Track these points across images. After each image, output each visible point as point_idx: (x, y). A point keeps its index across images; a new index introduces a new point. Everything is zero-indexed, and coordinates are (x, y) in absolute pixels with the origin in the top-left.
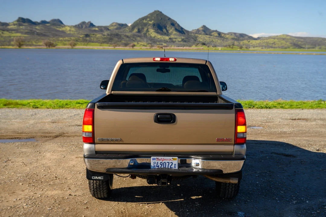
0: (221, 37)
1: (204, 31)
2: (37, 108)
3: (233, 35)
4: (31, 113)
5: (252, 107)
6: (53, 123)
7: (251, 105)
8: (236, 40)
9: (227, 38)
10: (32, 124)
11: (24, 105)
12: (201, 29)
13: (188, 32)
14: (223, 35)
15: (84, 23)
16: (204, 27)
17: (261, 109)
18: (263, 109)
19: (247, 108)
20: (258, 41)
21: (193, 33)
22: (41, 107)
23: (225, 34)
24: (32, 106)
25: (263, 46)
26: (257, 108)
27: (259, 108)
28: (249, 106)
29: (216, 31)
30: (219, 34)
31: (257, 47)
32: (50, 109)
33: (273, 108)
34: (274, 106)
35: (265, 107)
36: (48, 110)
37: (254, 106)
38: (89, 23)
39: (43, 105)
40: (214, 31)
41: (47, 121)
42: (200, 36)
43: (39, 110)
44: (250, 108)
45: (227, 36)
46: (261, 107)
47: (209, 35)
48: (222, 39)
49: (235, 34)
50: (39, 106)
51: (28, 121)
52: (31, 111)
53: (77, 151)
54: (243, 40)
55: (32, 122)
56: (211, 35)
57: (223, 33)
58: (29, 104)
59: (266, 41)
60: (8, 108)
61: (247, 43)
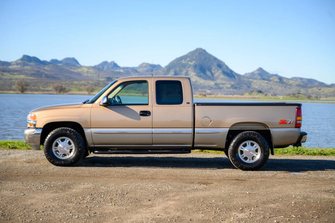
0: (283, 83)
1: (260, 75)
2: (15, 148)
3: (299, 80)
5: (301, 153)
6: (29, 163)
7: (300, 150)
8: (302, 86)
9: (290, 85)
12: (257, 72)
13: (239, 76)
14: (285, 81)
15: (105, 63)
16: (260, 69)
17: (313, 155)
18: (315, 156)
19: (294, 154)
20: (332, 89)
21: (246, 77)
22: (20, 147)
23: (288, 79)
24: (8, 147)
26: (308, 154)
27: (310, 154)
28: (297, 152)
29: (276, 75)
30: (281, 79)
31: (330, 96)
33: (330, 155)
34: (332, 153)
35: (319, 153)
36: (28, 151)
37: (304, 153)
38: (112, 64)
39: (24, 146)
40: (273, 75)
41: (20, 160)
42: (255, 81)
43: (17, 150)
44: (298, 154)
45: (291, 82)
46: (314, 153)
47: (267, 80)
48: (284, 85)
49: (301, 79)
50: (18, 147)
53: (44, 190)
54: (311, 87)
56: (270, 81)
57: (285, 78)
58: (6, 144)
61: (317, 91)
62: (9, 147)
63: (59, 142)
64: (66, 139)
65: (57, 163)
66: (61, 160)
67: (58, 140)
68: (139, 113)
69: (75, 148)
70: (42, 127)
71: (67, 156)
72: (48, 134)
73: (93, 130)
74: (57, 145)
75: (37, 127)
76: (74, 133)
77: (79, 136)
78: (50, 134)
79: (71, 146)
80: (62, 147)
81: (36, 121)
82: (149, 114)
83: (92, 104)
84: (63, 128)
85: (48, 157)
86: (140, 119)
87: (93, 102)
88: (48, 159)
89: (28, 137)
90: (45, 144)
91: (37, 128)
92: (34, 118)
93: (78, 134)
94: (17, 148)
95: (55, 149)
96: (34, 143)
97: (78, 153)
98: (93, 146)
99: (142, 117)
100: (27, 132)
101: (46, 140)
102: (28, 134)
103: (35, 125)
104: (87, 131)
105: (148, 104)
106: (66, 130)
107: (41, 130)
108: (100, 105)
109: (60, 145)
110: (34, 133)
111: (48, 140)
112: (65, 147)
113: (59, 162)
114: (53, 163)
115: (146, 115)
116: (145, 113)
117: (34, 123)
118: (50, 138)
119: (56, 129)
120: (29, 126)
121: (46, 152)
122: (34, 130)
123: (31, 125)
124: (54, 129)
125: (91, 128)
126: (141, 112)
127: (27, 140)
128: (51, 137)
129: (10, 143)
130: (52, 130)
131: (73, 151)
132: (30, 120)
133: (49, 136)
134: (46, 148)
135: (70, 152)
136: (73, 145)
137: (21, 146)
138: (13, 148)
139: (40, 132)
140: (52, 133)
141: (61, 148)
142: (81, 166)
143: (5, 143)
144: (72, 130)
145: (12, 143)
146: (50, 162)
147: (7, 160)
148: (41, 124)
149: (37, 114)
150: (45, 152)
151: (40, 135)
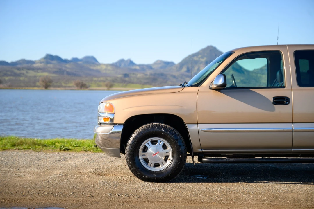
2: (68, 150)
4: (58, 158)
6: (99, 175)
10: (58, 177)
11: (45, 146)
12: (265, 68)
13: (248, 72)
21: (255, 73)
22: (73, 148)
24: (58, 148)
32: (89, 153)
36: (86, 153)
38: (129, 61)
39: (77, 146)
41: (86, 171)
42: (264, 76)
43: (70, 153)
50: (70, 147)
51: (51, 172)
52: (58, 155)
55: (57, 173)
58: (55, 144)
60: (19, 149)
62: (61, 149)
63: (149, 145)
64: (159, 141)
65: (147, 177)
66: (152, 172)
67: (147, 143)
68: (271, 99)
69: (174, 153)
70: (123, 122)
71: (161, 166)
72: (132, 132)
73: (202, 127)
74: (145, 149)
75: (115, 122)
76: (171, 131)
77: (178, 135)
78: (135, 132)
79: (166, 151)
80: (154, 153)
81: (114, 114)
82: (286, 102)
83: (197, 88)
84: (154, 124)
85: (132, 168)
86: (273, 110)
87: (199, 84)
88: (132, 171)
89: (101, 137)
90: (127, 148)
91: (116, 124)
92: (111, 109)
93: (177, 133)
94: (70, 150)
95: (143, 155)
96: (111, 146)
97: (178, 162)
98: (200, 150)
99: (276, 107)
100: (101, 130)
101: (130, 142)
102: (101, 133)
103: (112, 120)
104: (192, 129)
105: (284, 87)
106: (160, 127)
107: (122, 127)
108: (211, 89)
109: (151, 150)
110: (111, 132)
111: (132, 142)
112: (158, 153)
113: (150, 176)
114: (140, 177)
115: (283, 104)
116: (281, 101)
117: (111, 117)
118: (134, 139)
119: (144, 126)
120: (102, 121)
121: (130, 161)
122: (111, 127)
123: (105, 119)
124: (142, 125)
125: (198, 124)
126: (275, 98)
127: (100, 142)
128: (136, 137)
129: (58, 143)
130: (137, 127)
131: (170, 158)
132: (104, 111)
133: (134, 136)
134: (130, 155)
135: (166, 160)
136: (169, 149)
137: (74, 146)
138: (65, 150)
139: (120, 129)
140: (138, 131)
141: (151, 154)
142: (183, 181)
143: (52, 143)
144: (169, 126)
145: (61, 142)
146: (135, 175)
147: (66, 171)
148: (121, 118)
149: (114, 102)
150: (128, 160)
151: (120, 135)
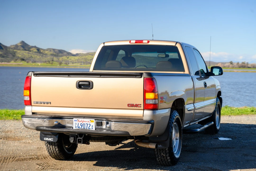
0: (40, 53)
1: (22, 46)
3: (52, 51)
8: (55, 56)
9: (46, 54)
12: (20, 44)
13: (6, 47)
14: (42, 51)
16: (23, 42)
20: (76, 58)
21: (12, 48)
23: (44, 50)
25: (82, 62)
29: (35, 47)
30: (38, 50)
31: (76, 63)
40: (32, 47)
42: (19, 51)
45: (46, 52)
47: (28, 50)
48: (41, 55)
49: (54, 50)
54: (62, 56)
56: (30, 51)
57: (42, 49)
59: (84, 57)
61: (66, 59)
